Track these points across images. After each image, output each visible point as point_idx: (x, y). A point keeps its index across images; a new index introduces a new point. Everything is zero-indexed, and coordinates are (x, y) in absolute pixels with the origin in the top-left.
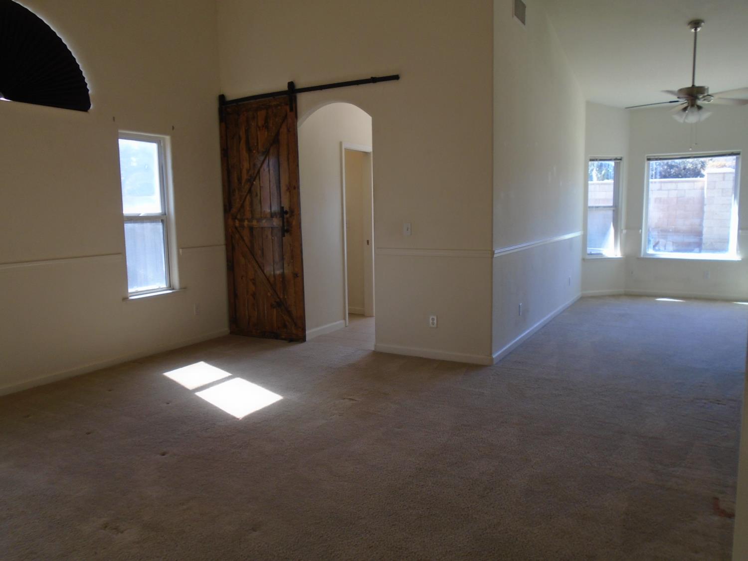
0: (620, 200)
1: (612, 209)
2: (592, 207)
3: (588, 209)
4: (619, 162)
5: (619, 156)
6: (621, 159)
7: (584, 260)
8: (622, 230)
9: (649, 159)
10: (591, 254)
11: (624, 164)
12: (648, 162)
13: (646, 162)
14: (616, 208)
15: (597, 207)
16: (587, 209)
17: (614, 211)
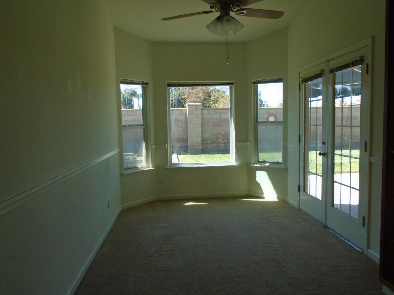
0: (149, 120)
1: (143, 127)
2: (126, 126)
3: (123, 128)
4: (146, 86)
5: (145, 81)
6: (147, 84)
7: (121, 175)
8: (152, 145)
9: (169, 85)
10: (127, 169)
11: (150, 88)
12: (168, 87)
13: (167, 88)
14: (145, 125)
15: (130, 126)
16: (121, 127)
17: (144, 128)
